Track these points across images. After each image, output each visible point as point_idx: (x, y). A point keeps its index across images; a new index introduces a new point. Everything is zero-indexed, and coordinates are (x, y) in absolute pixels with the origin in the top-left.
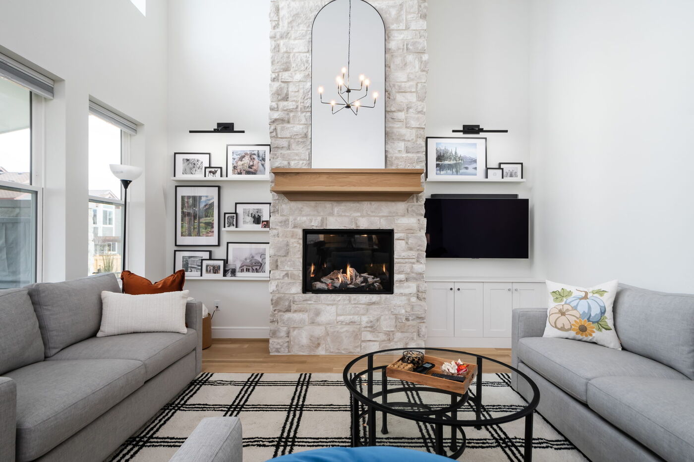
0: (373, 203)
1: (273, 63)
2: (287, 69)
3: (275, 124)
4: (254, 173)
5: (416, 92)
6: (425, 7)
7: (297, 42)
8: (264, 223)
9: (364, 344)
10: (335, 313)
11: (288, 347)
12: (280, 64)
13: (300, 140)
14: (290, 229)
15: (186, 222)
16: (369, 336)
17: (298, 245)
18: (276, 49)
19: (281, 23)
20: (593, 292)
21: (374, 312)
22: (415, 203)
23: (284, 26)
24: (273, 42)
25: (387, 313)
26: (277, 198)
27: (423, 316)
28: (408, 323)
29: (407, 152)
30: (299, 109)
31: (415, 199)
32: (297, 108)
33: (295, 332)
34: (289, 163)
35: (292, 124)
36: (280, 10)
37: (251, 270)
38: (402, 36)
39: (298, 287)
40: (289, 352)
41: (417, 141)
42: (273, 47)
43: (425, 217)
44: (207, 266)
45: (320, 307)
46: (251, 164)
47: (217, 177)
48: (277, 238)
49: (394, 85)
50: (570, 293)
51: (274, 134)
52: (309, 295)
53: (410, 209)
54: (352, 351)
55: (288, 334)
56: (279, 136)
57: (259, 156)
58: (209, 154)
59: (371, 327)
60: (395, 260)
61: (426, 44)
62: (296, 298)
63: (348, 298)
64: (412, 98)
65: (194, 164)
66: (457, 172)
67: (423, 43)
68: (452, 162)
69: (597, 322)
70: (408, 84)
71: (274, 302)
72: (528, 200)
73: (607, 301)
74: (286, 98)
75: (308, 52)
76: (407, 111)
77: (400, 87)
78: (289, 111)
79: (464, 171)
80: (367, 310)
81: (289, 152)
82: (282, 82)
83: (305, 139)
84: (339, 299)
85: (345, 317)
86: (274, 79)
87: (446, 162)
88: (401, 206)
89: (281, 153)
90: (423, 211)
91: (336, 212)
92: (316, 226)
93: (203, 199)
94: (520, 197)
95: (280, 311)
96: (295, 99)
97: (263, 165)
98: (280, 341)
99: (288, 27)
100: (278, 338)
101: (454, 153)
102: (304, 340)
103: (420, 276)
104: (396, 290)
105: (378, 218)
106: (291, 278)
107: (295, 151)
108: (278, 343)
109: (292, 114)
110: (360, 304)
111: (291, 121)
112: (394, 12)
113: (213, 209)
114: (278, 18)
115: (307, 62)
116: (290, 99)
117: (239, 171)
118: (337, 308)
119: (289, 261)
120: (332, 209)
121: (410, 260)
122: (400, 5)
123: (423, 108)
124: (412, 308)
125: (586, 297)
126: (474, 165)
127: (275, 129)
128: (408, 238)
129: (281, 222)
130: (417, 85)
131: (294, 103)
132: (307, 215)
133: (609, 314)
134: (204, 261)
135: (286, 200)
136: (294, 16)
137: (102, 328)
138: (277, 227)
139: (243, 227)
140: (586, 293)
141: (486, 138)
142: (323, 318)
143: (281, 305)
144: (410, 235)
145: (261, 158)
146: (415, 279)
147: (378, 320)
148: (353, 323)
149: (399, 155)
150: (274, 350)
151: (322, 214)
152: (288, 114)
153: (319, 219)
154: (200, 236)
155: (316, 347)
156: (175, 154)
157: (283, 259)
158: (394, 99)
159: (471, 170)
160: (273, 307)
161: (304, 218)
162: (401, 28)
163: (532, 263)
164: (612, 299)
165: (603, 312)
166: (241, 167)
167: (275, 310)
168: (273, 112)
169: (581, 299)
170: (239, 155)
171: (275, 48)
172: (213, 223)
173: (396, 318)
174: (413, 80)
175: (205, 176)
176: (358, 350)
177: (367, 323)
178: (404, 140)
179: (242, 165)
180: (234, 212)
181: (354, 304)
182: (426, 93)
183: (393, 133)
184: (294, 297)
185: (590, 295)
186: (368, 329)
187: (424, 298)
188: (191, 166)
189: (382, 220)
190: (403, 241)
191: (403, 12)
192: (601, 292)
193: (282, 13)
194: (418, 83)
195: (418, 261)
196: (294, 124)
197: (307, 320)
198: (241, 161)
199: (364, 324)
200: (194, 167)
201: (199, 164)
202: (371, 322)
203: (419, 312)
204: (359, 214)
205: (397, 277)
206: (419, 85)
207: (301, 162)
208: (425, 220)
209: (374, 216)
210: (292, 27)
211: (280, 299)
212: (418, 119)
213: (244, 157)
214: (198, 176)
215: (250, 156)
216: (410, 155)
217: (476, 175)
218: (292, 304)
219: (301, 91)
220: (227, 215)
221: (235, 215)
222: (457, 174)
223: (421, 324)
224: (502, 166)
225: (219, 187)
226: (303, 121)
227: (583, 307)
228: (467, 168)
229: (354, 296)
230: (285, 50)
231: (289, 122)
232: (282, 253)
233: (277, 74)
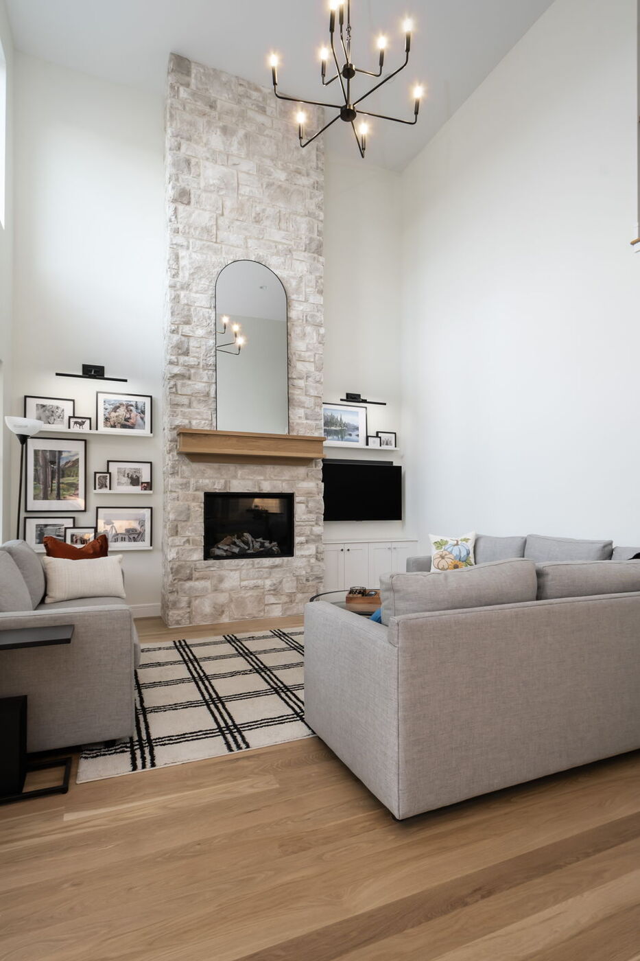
0: (276, 467)
1: (172, 313)
2: (188, 323)
3: (174, 380)
4: (132, 427)
5: (314, 362)
6: (322, 283)
7: (198, 295)
8: (143, 485)
9: (267, 608)
10: (239, 579)
11: (189, 618)
12: (179, 316)
13: (202, 398)
14: (191, 492)
15: (41, 483)
16: (272, 600)
17: (200, 509)
18: (176, 299)
19: (180, 273)
20: (461, 540)
21: (277, 575)
22: (314, 468)
23: (184, 276)
24: (173, 292)
25: (288, 575)
26: (177, 459)
27: (321, 576)
28: (308, 584)
29: (307, 419)
30: (201, 366)
31: (314, 465)
32: (198, 364)
33: (197, 602)
34: (190, 422)
35: (193, 381)
36: (180, 259)
37: (127, 539)
38: (301, 308)
39: (199, 554)
40: (190, 623)
41: (315, 408)
42: (173, 297)
43: (322, 482)
44: (72, 536)
45: (223, 572)
46: (128, 416)
47: (85, 429)
48: (176, 502)
49: (295, 354)
50: (447, 542)
51: (174, 390)
52: (211, 562)
53: (310, 474)
54: (257, 616)
55: (189, 604)
56: (179, 393)
57: (137, 408)
58: (73, 401)
59: (274, 590)
60: (296, 523)
61: (322, 319)
62: (198, 565)
63: (251, 562)
64: (311, 367)
65: (53, 412)
66: (342, 438)
67: (320, 317)
68: (338, 428)
69: (465, 561)
70: (308, 354)
71: (174, 570)
72: (401, 467)
73: (470, 546)
74: (187, 353)
75: (210, 308)
76: (307, 379)
77: (300, 355)
78: (190, 367)
79: (349, 437)
80: (270, 573)
81: (190, 410)
82: (182, 335)
83: (207, 399)
84: (242, 564)
85: (249, 581)
86: (174, 330)
87: (333, 428)
88: (301, 471)
89: (182, 411)
90: (321, 476)
91: (239, 475)
92: (220, 490)
93: (64, 455)
94: (394, 465)
95: (180, 580)
96: (196, 355)
97: (142, 419)
98: (180, 612)
99: (189, 279)
100: (178, 609)
101: (339, 419)
102: (207, 608)
103: (318, 538)
104: (297, 552)
105: (280, 482)
106: (193, 543)
107: (197, 410)
108: (179, 615)
109: (193, 371)
110: (264, 568)
111: (192, 378)
112: (294, 283)
113: (78, 467)
114: (178, 267)
115: (209, 318)
116: (190, 353)
117: (112, 423)
118: (240, 573)
119: (190, 526)
120: (236, 472)
121: (310, 523)
122: (300, 277)
123: (320, 378)
124: (312, 570)
125: (457, 544)
126: (356, 433)
127: (175, 385)
128: (308, 502)
129: (181, 485)
130: (315, 356)
131: (195, 359)
132: (210, 478)
133: (472, 555)
134: (68, 530)
135: (187, 461)
136: (196, 268)
137: (50, 593)
138: (177, 490)
139: (117, 489)
140: (457, 541)
141: (366, 408)
142: (226, 585)
143: (180, 573)
144: (309, 498)
145: (140, 411)
146: (314, 541)
147: (281, 582)
148: (257, 587)
149: (299, 421)
150: (174, 622)
151: (225, 477)
152: (189, 370)
153: (222, 481)
154: (59, 499)
155: (220, 615)
156: (26, 397)
157: (183, 524)
158: (295, 367)
159: (354, 437)
160: (173, 576)
161: (207, 481)
162: (300, 299)
163: (403, 525)
164: (473, 545)
165: (468, 554)
166: (115, 419)
167: (175, 580)
168: (172, 366)
169: (454, 545)
170: (112, 404)
171: (174, 299)
172: (78, 484)
173: (297, 580)
174: (311, 350)
175: (69, 428)
176: (262, 614)
177: (270, 586)
178: (304, 407)
179: (117, 417)
180: (106, 471)
181: (258, 568)
182: (322, 364)
183: (294, 399)
184: (195, 565)
185: (460, 543)
186: (272, 592)
187: (322, 559)
188: (48, 414)
189: (284, 484)
190: (303, 505)
191: (303, 285)
192: (466, 540)
193: (182, 262)
194: (316, 353)
195: (317, 524)
196: (195, 381)
197: (210, 587)
198: (115, 412)
199: (267, 587)
200: (52, 415)
201: (60, 411)
202: (274, 585)
203: (317, 572)
204: (262, 478)
205: (297, 539)
206: (317, 356)
207: (203, 422)
208: (323, 484)
209: (276, 480)
210: (193, 279)
211: (181, 567)
212: (316, 388)
213: (118, 407)
214: (59, 427)
215: (127, 407)
216: (308, 421)
217: (358, 441)
218: (193, 571)
219: (204, 348)
220: (98, 475)
221: (108, 475)
222: (342, 440)
223: (320, 584)
224: (380, 435)
225: (85, 441)
226: (205, 379)
227: (456, 551)
228: (350, 435)
229: (257, 560)
230: (186, 302)
231: (189, 379)
232: (183, 517)
233: (176, 327)
